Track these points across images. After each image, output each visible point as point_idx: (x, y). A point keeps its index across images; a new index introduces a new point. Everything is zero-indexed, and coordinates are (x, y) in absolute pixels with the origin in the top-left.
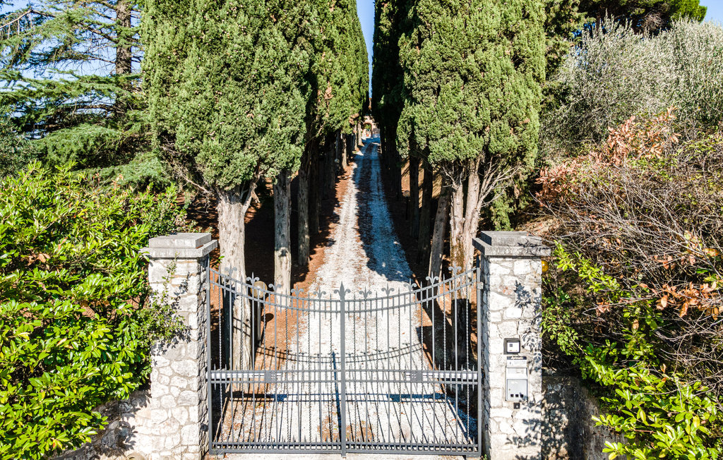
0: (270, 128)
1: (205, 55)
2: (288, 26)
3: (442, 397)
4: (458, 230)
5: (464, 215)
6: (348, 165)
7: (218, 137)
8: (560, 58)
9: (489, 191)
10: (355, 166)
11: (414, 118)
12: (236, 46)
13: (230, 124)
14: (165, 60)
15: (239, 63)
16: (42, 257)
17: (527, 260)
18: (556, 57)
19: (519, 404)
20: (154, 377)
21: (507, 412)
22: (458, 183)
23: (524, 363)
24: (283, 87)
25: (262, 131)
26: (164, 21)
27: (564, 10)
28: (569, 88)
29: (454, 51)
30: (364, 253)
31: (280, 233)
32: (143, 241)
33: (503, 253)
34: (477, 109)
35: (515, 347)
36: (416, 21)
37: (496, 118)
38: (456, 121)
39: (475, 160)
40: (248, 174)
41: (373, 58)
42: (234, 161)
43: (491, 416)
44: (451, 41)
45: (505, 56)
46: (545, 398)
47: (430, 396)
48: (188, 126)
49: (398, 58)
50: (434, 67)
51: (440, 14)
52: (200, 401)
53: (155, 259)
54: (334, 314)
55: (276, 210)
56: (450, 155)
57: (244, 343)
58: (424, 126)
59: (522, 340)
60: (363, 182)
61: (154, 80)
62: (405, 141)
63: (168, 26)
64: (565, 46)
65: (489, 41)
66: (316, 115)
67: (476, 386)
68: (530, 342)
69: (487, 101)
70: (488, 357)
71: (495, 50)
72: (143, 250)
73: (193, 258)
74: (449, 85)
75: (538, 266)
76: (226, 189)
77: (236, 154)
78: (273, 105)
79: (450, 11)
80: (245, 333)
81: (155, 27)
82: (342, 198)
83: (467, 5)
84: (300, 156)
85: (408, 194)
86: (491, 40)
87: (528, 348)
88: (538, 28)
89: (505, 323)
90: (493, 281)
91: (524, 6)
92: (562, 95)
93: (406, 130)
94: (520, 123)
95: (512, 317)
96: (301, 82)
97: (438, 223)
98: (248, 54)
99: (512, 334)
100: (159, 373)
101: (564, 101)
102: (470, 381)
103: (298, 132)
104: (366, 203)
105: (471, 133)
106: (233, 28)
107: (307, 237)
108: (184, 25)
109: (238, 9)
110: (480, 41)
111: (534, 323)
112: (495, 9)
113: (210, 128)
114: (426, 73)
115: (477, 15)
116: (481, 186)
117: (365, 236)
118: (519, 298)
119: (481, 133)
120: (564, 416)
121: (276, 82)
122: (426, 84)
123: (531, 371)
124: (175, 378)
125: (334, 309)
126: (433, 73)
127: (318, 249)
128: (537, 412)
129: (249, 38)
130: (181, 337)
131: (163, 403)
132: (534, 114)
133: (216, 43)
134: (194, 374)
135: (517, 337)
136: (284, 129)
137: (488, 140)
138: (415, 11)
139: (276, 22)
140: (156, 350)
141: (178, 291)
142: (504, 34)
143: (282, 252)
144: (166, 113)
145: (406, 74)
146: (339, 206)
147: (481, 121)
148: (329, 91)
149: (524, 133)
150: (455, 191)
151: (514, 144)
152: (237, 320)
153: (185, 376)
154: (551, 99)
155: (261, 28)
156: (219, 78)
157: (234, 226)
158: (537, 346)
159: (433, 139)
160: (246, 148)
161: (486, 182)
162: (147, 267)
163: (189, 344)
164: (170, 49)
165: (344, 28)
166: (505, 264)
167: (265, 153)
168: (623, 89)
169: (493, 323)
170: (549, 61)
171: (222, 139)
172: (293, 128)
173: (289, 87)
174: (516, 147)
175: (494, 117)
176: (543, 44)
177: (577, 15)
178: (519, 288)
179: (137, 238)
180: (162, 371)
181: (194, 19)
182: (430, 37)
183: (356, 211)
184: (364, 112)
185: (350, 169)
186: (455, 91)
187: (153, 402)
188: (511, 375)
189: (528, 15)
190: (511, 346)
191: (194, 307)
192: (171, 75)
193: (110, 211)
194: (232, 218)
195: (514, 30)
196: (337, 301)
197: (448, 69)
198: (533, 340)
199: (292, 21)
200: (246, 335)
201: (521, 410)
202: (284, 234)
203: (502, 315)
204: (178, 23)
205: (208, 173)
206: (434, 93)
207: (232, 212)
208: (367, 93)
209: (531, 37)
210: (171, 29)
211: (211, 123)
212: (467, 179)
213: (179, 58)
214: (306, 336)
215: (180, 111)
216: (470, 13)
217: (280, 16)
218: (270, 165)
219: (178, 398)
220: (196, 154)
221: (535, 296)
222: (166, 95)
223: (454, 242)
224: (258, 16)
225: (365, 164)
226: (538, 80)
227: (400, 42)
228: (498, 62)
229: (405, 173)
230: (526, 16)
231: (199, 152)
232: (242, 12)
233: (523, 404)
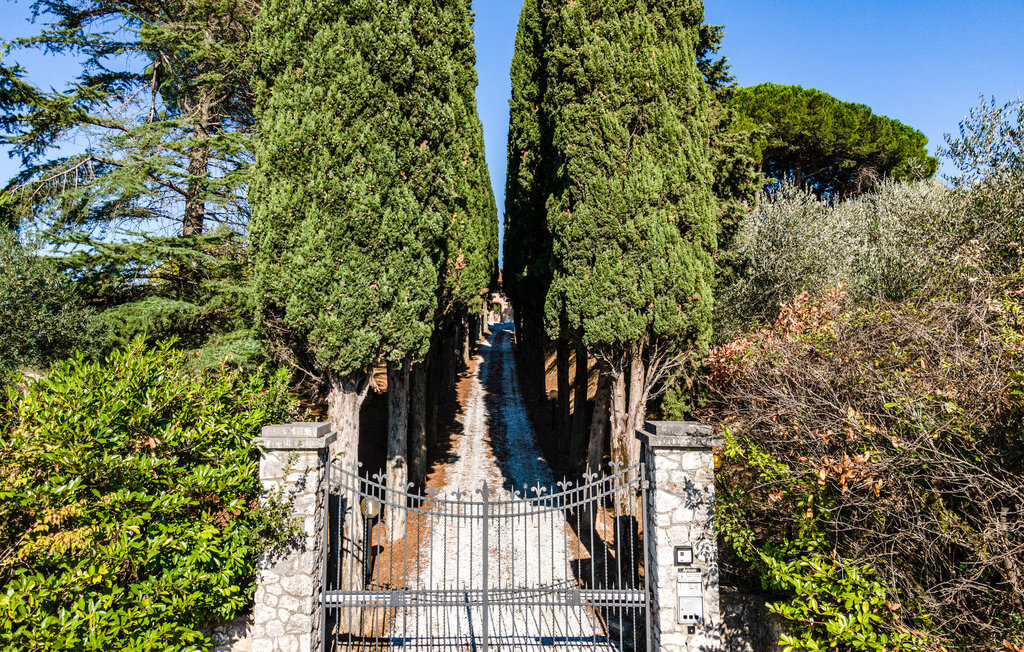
0: (396, 301)
1: (326, 217)
2: (420, 184)
3: (603, 640)
4: (619, 429)
5: (627, 411)
6: (471, 359)
7: (336, 311)
8: (736, 224)
9: (655, 380)
10: (480, 360)
11: (566, 291)
12: (363, 207)
13: (351, 296)
14: (278, 222)
15: (365, 226)
16: (153, 442)
17: (697, 453)
18: (731, 223)
19: (693, 628)
20: (259, 596)
21: (680, 638)
22: (618, 371)
23: (698, 577)
24: (413, 254)
25: (386, 306)
26: (280, 179)
27: (739, 169)
28: (747, 259)
29: (611, 216)
30: (498, 472)
31: (394, 437)
32: (255, 429)
33: (669, 444)
34: (638, 282)
35: (686, 557)
36: (566, 181)
37: (660, 293)
38: (614, 296)
39: (637, 342)
40: (369, 356)
41: (505, 216)
42: (354, 340)
43: (662, 643)
44: (608, 204)
45: (669, 221)
46: (724, 622)
47: (590, 639)
48: (302, 298)
49: (547, 222)
50: (588, 234)
51: (594, 174)
52: (313, 629)
53: (268, 450)
54: (475, 520)
55: (391, 407)
56: (608, 336)
57: (354, 572)
58: (577, 301)
59: (694, 548)
60: (492, 380)
61: (265, 243)
62: (555, 319)
63: (286, 184)
64: (742, 211)
65: (651, 205)
66: (444, 288)
67: (644, 609)
68: (705, 550)
69: (649, 273)
70: (656, 570)
71: (658, 215)
72: (255, 439)
73: (313, 450)
74: (606, 255)
75: (710, 460)
76: (342, 373)
77: (356, 332)
78: (401, 274)
79: (605, 171)
80: (357, 558)
81: (269, 185)
82: (464, 401)
83: (624, 165)
84: (429, 335)
85: (556, 395)
86: (653, 204)
87: (702, 558)
88: (705, 191)
89: (674, 528)
90: (660, 476)
91: (689, 168)
92: (741, 268)
93: (555, 307)
94: (689, 299)
95: (682, 520)
96: (433, 249)
97: (595, 425)
98: (375, 216)
99: (683, 541)
100: (266, 592)
101: (742, 275)
102: (637, 602)
103: (428, 308)
104: (498, 408)
105: (632, 309)
106: (360, 186)
107: (424, 448)
108: (303, 183)
109: (366, 166)
110: (639, 205)
111: (708, 528)
112: (656, 170)
113: (328, 301)
114: (579, 240)
115: (636, 177)
116: (645, 375)
117: (498, 450)
118: (689, 498)
119: (644, 310)
120: (748, 644)
121: (405, 248)
122: (579, 253)
123: (707, 586)
124: (285, 598)
125: (475, 514)
126: (587, 241)
127: (437, 467)
128: (716, 638)
129: (377, 198)
130: (295, 546)
131: (268, 630)
132: (707, 291)
133: (339, 203)
134: (307, 593)
135: (688, 544)
136: (412, 303)
137: (652, 318)
138: (565, 170)
139: (407, 181)
140: (263, 563)
141: (294, 489)
142: (668, 198)
143: (397, 461)
144: (276, 282)
145: (555, 241)
146: (461, 412)
147: (643, 297)
148: (461, 259)
149: (694, 311)
150: (616, 380)
151: (682, 323)
152: (349, 540)
153: (298, 596)
154: (728, 271)
155: (390, 187)
156: (341, 242)
157: (347, 421)
158: (712, 555)
159: (588, 317)
160: (366, 325)
161: (652, 369)
162: (258, 459)
163: (304, 556)
164: (285, 209)
165: (475, 182)
166: (672, 457)
167: (389, 331)
168: (807, 262)
169: (661, 527)
170: (724, 227)
171: (341, 313)
172: (422, 302)
173: (419, 254)
174: (685, 326)
175: (658, 292)
176: (713, 209)
177: (754, 175)
178: (688, 486)
179: (248, 425)
180: (269, 589)
181: (315, 177)
182: (583, 200)
183: (484, 419)
184: (493, 287)
185: (475, 364)
186: (613, 261)
187: (256, 629)
188: (684, 590)
189: (694, 177)
190: (682, 554)
191: (312, 509)
192: (284, 239)
193: (221, 394)
194: (345, 408)
195: (678, 193)
196: (478, 504)
197: (603, 236)
198: (707, 548)
199: (424, 179)
200: (359, 560)
201: (696, 636)
202: (401, 438)
203: (671, 518)
204: (297, 180)
205: (322, 354)
206: (589, 263)
207: (346, 403)
208: (496, 261)
209: (698, 201)
210: (289, 187)
211: (328, 294)
212: (630, 365)
213: (295, 219)
214: (428, 572)
215: (293, 280)
216: (628, 174)
217: (412, 173)
218: (394, 346)
219: (286, 623)
220: (308, 331)
221: (708, 495)
222: (276, 262)
223: (616, 444)
224: (388, 174)
225: (494, 360)
226: (708, 249)
227: (547, 203)
228: (661, 229)
229: (551, 369)
230: (691, 179)
231: (312, 329)
232: (370, 169)
233: (699, 628)
